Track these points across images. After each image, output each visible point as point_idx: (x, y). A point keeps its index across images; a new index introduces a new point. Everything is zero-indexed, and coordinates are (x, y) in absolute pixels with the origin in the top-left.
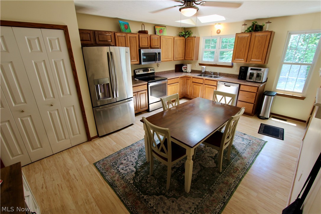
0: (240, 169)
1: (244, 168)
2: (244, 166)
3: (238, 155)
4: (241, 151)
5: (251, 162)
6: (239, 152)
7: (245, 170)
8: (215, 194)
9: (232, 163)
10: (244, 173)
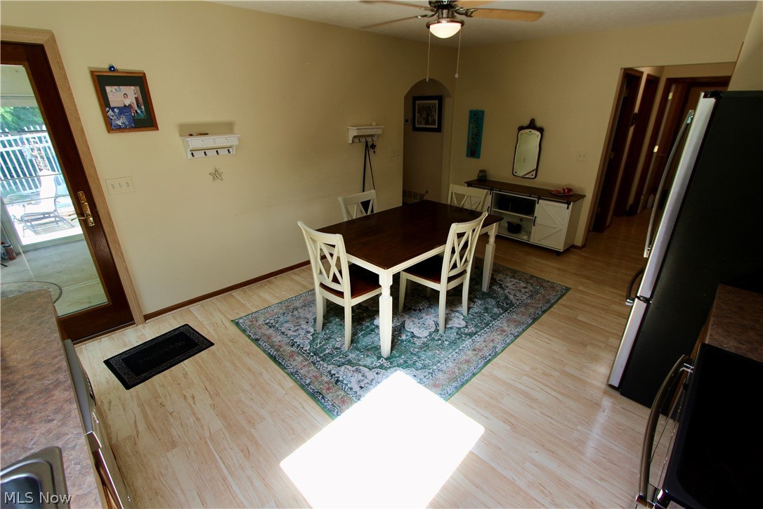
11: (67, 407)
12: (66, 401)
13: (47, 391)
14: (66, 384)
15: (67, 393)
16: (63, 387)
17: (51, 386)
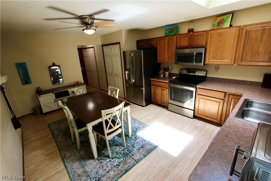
0: (66, 153)
1: (65, 156)
2: (67, 157)
3: (80, 158)
4: (83, 163)
5: (66, 164)
6: (82, 160)
7: (63, 156)
8: (62, 136)
9: (75, 150)
10: (62, 154)
11: (228, 122)
12: (227, 122)
13: (229, 127)
14: (225, 125)
15: (226, 124)
16: (226, 125)
17: (228, 127)
